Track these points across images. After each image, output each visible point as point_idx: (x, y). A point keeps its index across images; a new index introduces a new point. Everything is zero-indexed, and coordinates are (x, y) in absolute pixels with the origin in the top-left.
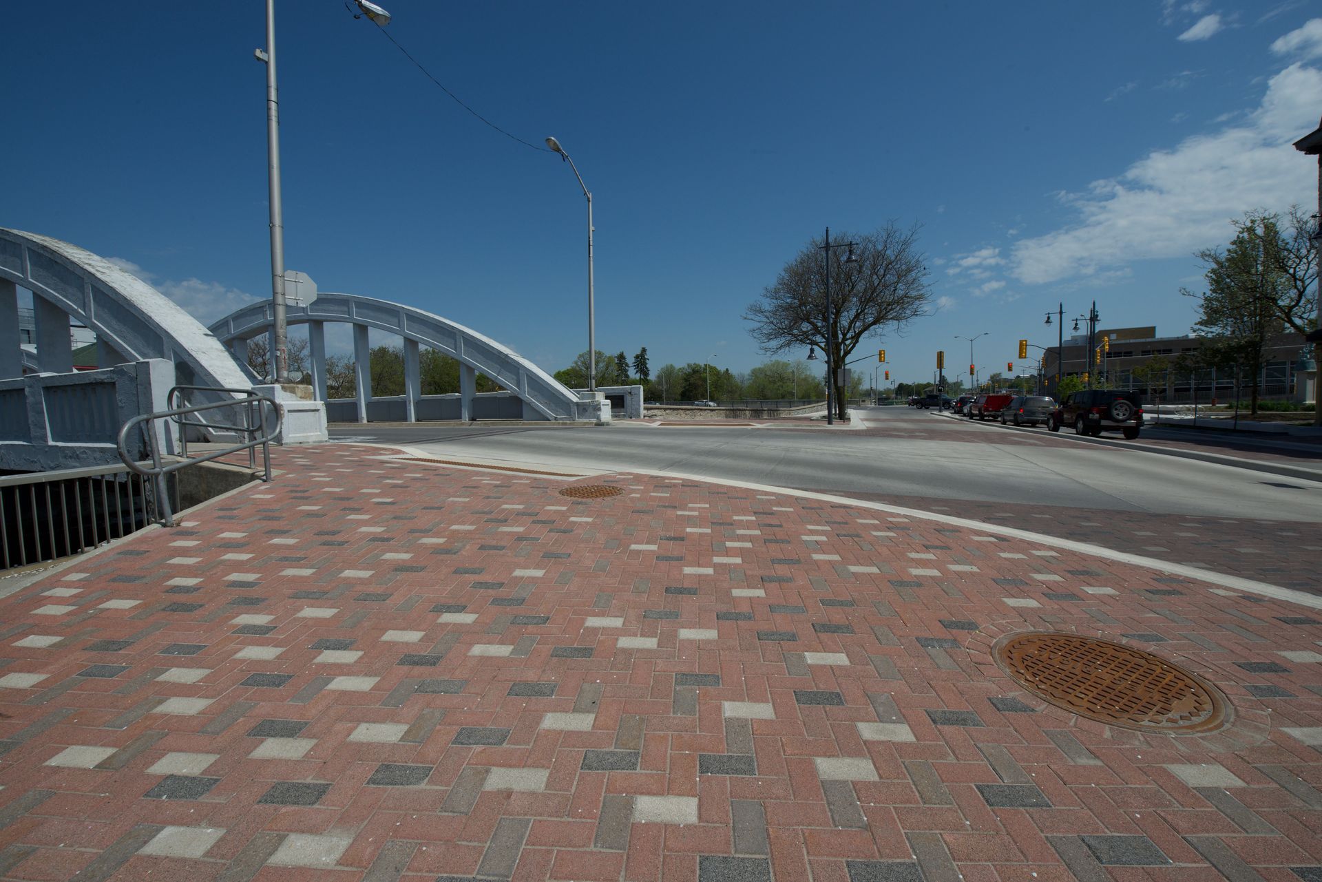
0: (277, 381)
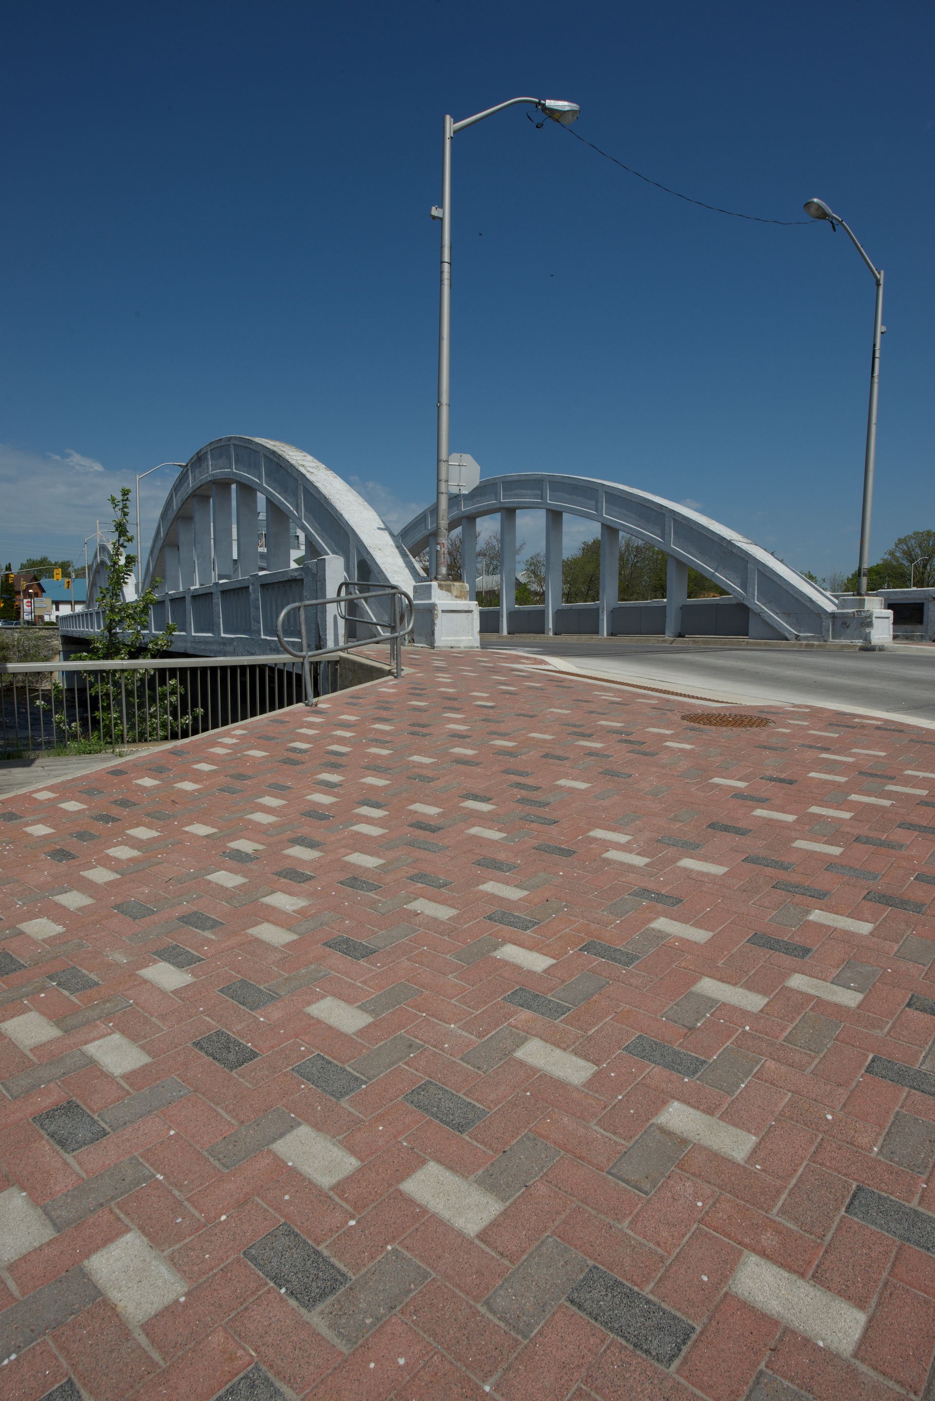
0: (436, 579)
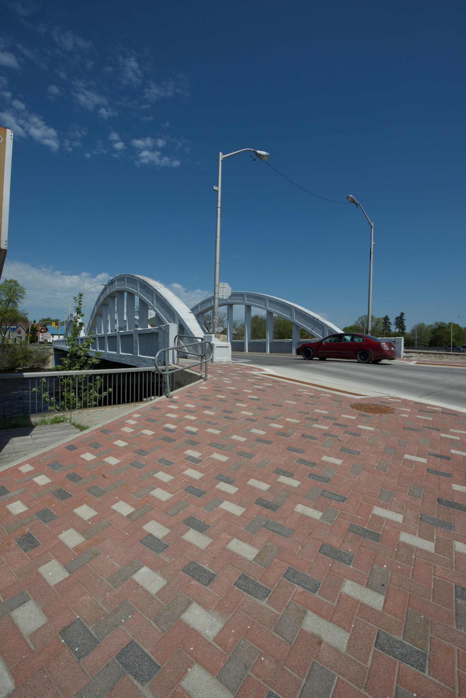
0: (213, 333)
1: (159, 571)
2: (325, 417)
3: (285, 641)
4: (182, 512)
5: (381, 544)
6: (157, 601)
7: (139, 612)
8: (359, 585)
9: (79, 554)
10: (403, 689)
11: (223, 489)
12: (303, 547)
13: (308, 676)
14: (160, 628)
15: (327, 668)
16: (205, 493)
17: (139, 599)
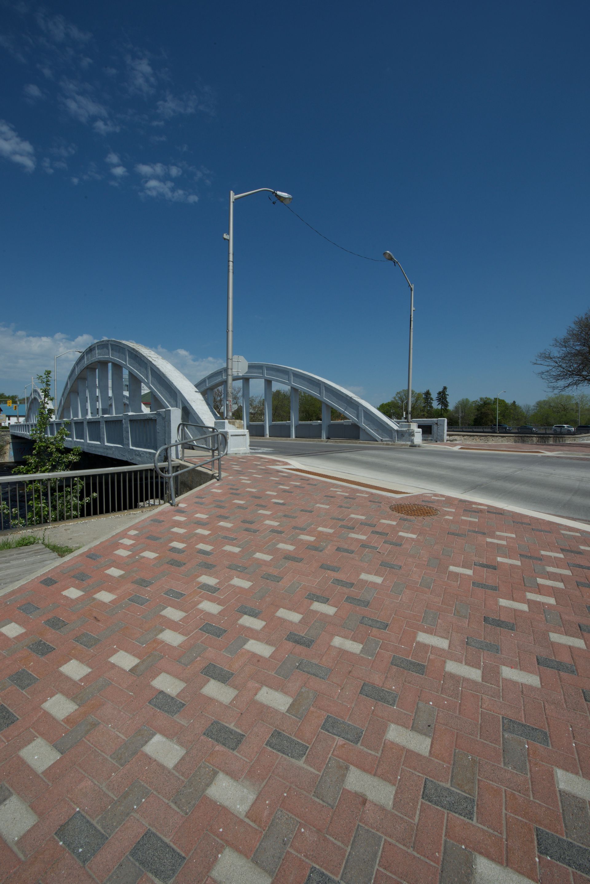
0: (227, 419)
1: (176, 738)
2: (363, 524)
3: (327, 805)
4: (199, 658)
5: (426, 677)
6: (176, 776)
7: (155, 793)
8: (404, 729)
9: (71, 728)
10: (452, 841)
11: (247, 624)
12: (342, 689)
13: (353, 842)
14: (182, 810)
15: (373, 831)
16: (225, 631)
17: (153, 777)
